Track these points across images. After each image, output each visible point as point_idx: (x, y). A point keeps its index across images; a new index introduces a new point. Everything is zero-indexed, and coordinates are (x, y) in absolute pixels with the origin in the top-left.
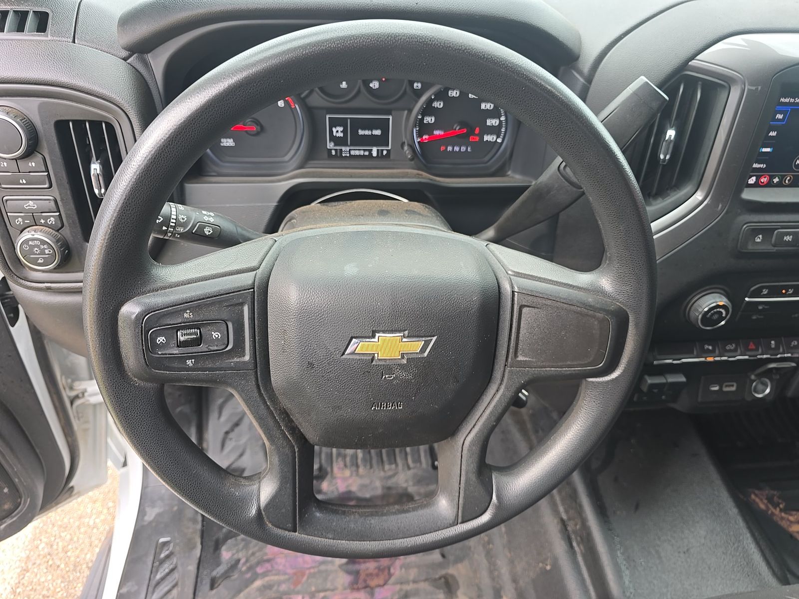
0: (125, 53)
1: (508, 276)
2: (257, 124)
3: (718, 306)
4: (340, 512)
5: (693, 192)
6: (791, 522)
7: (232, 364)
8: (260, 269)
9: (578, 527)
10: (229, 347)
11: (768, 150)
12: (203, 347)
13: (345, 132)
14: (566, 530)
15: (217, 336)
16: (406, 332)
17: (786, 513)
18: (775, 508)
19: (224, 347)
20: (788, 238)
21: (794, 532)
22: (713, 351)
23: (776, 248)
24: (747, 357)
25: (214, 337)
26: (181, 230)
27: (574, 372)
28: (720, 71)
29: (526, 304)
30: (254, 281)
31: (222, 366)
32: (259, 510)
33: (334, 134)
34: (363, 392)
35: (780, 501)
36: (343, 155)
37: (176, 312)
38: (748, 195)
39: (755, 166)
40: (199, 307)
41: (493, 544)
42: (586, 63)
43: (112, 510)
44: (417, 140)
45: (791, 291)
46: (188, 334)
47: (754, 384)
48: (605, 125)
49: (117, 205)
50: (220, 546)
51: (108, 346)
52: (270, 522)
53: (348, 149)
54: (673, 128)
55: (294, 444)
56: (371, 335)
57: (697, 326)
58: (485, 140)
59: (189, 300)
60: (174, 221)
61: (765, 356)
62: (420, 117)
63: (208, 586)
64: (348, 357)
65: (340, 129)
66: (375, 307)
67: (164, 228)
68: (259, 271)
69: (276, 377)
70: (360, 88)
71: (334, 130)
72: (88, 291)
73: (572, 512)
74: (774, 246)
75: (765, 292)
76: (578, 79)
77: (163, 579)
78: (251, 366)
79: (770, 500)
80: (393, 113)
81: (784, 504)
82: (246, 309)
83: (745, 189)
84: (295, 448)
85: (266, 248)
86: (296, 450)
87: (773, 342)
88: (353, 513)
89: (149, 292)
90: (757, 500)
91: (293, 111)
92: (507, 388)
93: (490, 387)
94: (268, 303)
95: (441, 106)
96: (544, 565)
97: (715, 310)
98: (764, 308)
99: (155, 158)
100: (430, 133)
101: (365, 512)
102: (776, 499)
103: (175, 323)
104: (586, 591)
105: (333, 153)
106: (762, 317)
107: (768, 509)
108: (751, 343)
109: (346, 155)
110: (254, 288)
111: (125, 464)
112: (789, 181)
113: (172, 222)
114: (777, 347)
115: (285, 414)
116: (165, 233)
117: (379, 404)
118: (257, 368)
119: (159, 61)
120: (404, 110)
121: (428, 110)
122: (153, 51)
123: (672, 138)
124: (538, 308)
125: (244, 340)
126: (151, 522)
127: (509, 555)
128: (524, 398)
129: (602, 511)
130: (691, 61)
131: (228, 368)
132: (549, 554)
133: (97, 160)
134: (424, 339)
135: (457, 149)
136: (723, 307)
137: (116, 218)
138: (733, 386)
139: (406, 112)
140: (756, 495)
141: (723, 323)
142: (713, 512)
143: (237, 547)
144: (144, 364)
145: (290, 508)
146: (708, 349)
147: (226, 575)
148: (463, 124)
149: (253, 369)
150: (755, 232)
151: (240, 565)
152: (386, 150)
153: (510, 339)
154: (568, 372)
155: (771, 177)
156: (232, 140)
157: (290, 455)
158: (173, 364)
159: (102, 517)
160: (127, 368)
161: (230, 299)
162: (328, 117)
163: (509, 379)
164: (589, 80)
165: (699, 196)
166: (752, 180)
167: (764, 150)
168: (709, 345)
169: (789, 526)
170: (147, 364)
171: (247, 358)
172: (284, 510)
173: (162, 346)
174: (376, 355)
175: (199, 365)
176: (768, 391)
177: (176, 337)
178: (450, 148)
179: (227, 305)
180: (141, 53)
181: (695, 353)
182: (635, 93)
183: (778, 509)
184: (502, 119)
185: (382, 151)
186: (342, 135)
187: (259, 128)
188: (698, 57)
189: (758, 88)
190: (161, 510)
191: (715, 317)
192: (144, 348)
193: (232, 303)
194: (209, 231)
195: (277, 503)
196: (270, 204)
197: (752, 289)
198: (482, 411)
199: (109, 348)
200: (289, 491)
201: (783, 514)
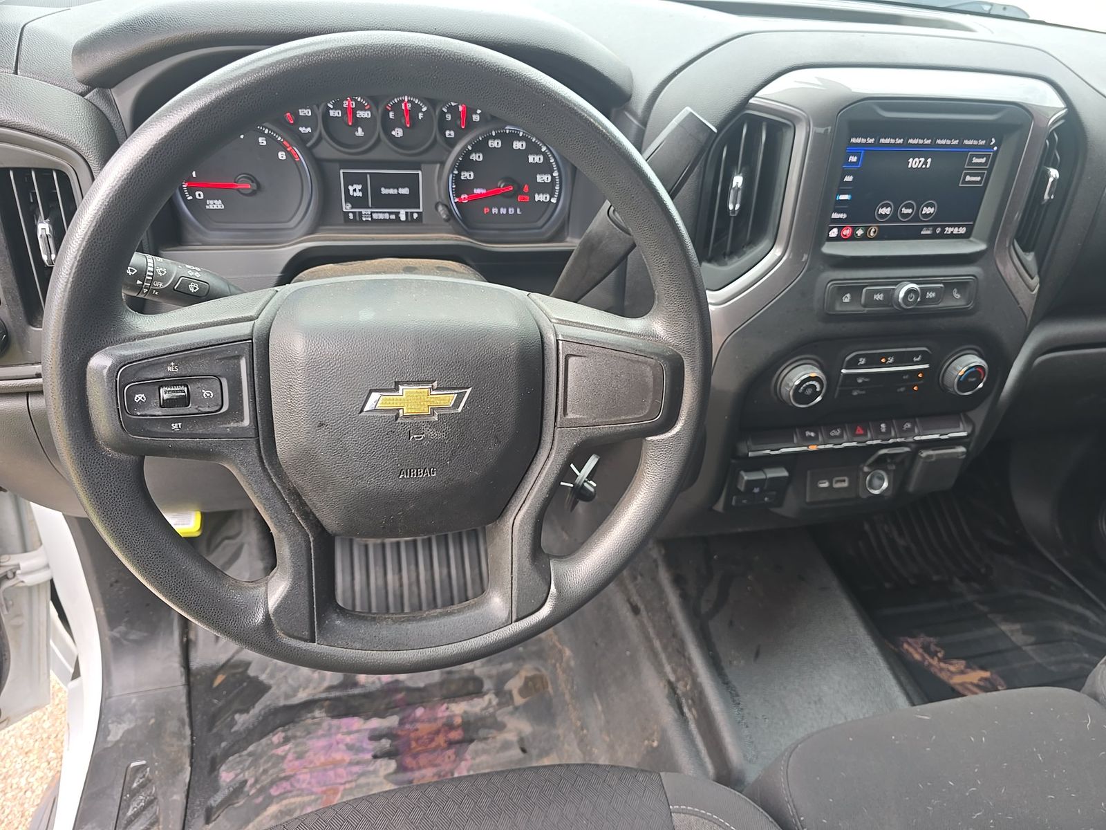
0: (82, 88)
1: (552, 325)
2: (253, 182)
3: (810, 379)
4: (369, 618)
5: (769, 249)
6: (952, 673)
7: (228, 429)
8: (259, 319)
9: (688, 687)
10: (225, 408)
11: (846, 197)
12: (191, 408)
13: (364, 190)
14: (675, 693)
15: (208, 395)
16: (435, 384)
17: (945, 663)
18: (933, 658)
19: (217, 408)
20: (879, 297)
21: (955, 684)
22: (816, 438)
23: (867, 309)
24: (854, 444)
25: (204, 395)
26: (160, 285)
27: (630, 428)
28: (782, 109)
29: (572, 353)
30: (252, 331)
31: (216, 432)
32: (267, 615)
33: (351, 193)
34: (388, 456)
35: (938, 649)
36: (364, 219)
37: (157, 364)
38: (828, 249)
39: (835, 216)
40: (186, 359)
41: (588, 730)
42: (639, 103)
43: (54, 763)
44: (454, 200)
45: (891, 360)
46: (174, 391)
47: (868, 478)
48: (650, 164)
49: (86, 232)
50: (218, 767)
51: (74, 406)
52: (282, 629)
53: (369, 211)
54: (741, 174)
55: (308, 531)
56: (393, 387)
57: (791, 404)
58: (536, 200)
59: (173, 351)
60: (151, 274)
61: (875, 442)
62: (456, 172)
63: (202, 820)
64: (368, 414)
65: (359, 187)
66: (396, 354)
67: (139, 282)
68: (258, 322)
69: (283, 446)
70: (379, 135)
71: (351, 188)
72: (50, 338)
73: (680, 670)
74: (865, 306)
75: (862, 361)
76: (632, 122)
77: (137, 815)
78: (252, 434)
79: (926, 648)
80: (423, 166)
81: (943, 652)
82: (243, 363)
83: (827, 243)
84: (310, 536)
85: (267, 297)
86: (311, 539)
87: (883, 426)
88: (385, 618)
89: (124, 341)
90: (911, 650)
91: (298, 165)
92: (558, 452)
93: (540, 453)
94: (270, 357)
95: (481, 159)
96: (650, 742)
97: (807, 384)
98: (864, 382)
99: (131, 178)
100: (470, 193)
101: (400, 618)
102: (933, 648)
103: (157, 377)
104: (702, 765)
105: (351, 216)
106: (863, 392)
107: (924, 659)
108: (859, 428)
109: (367, 219)
110: (252, 339)
111: (76, 674)
112: (875, 232)
113: (149, 275)
114: (888, 431)
115: (296, 495)
116: (140, 289)
117: (408, 470)
118: (259, 436)
119: (125, 97)
120: (435, 162)
121: (464, 163)
122: (119, 85)
123: (740, 185)
124: (585, 357)
125: (242, 401)
126: (117, 742)
127: (607, 739)
128: (592, 490)
129: (716, 665)
130: (751, 98)
131: (223, 435)
132: (655, 727)
133: (45, 219)
134: (456, 391)
135: (503, 211)
136: (816, 379)
137: (84, 248)
138: (844, 481)
139: (438, 166)
140: (909, 644)
141: (819, 399)
142: (849, 654)
143: (241, 766)
144: (119, 426)
145: (306, 611)
146: (810, 436)
147: (227, 802)
148: (509, 180)
149: (254, 436)
150: (842, 290)
151: (246, 789)
152: (417, 212)
153: (557, 395)
154: (624, 429)
155: (854, 229)
156: (220, 201)
157: (303, 544)
158: (155, 429)
159: (39, 774)
160: (97, 435)
161: (224, 350)
162: (342, 171)
163: (561, 442)
164: (644, 122)
165: (777, 252)
166: (834, 233)
167: (843, 197)
168: (811, 431)
169: (950, 677)
170: (123, 428)
171: (246, 422)
172: (298, 615)
173: (141, 405)
174: (401, 411)
175: (187, 431)
176: (885, 485)
177: (158, 395)
178: (495, 211)
179: (220, 357)
180: (103, 87)
181: (795, 440)
182: (680, 125)
183: (936, 659)
184: (554, 175)
185: (412, 213)
186: (360, 194)
187: (255, 184)
188: (758, 94)
189: (827, 129)
190: (132, 725)
191: (809, 392)
192: (119, 407)
193: (226, 356)
194: (195, 288)
195: (289, 605)
196: (272, 275)
197: (848, 358)
198: (532, 483)
199: (76, 408)
200: (305, 590)
201: (942, 665)
